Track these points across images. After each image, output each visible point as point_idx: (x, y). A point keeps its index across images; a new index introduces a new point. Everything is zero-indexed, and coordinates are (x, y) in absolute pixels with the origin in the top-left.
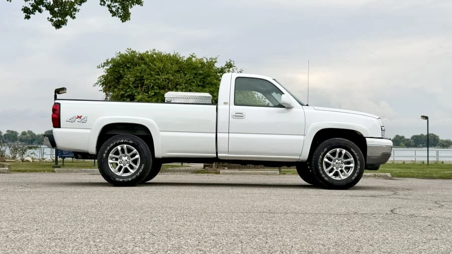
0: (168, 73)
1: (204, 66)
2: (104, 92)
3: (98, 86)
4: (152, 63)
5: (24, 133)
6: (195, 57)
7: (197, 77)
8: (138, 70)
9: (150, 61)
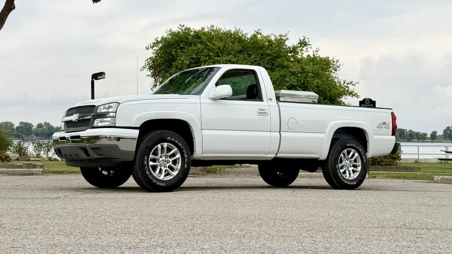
0: (229, 54)
1: (272, 44)
2: (152, 77)
3: (145, 70)
4: (210, 42)
5: (40, 126)
6: (261, 34)
7: (264, 59)
8: (193, 51)
9: (207, 40)
